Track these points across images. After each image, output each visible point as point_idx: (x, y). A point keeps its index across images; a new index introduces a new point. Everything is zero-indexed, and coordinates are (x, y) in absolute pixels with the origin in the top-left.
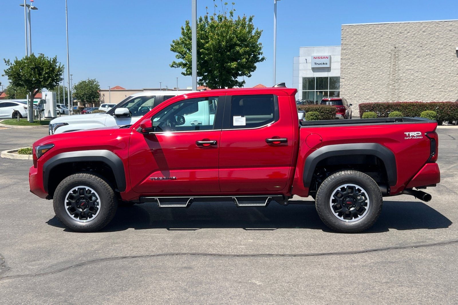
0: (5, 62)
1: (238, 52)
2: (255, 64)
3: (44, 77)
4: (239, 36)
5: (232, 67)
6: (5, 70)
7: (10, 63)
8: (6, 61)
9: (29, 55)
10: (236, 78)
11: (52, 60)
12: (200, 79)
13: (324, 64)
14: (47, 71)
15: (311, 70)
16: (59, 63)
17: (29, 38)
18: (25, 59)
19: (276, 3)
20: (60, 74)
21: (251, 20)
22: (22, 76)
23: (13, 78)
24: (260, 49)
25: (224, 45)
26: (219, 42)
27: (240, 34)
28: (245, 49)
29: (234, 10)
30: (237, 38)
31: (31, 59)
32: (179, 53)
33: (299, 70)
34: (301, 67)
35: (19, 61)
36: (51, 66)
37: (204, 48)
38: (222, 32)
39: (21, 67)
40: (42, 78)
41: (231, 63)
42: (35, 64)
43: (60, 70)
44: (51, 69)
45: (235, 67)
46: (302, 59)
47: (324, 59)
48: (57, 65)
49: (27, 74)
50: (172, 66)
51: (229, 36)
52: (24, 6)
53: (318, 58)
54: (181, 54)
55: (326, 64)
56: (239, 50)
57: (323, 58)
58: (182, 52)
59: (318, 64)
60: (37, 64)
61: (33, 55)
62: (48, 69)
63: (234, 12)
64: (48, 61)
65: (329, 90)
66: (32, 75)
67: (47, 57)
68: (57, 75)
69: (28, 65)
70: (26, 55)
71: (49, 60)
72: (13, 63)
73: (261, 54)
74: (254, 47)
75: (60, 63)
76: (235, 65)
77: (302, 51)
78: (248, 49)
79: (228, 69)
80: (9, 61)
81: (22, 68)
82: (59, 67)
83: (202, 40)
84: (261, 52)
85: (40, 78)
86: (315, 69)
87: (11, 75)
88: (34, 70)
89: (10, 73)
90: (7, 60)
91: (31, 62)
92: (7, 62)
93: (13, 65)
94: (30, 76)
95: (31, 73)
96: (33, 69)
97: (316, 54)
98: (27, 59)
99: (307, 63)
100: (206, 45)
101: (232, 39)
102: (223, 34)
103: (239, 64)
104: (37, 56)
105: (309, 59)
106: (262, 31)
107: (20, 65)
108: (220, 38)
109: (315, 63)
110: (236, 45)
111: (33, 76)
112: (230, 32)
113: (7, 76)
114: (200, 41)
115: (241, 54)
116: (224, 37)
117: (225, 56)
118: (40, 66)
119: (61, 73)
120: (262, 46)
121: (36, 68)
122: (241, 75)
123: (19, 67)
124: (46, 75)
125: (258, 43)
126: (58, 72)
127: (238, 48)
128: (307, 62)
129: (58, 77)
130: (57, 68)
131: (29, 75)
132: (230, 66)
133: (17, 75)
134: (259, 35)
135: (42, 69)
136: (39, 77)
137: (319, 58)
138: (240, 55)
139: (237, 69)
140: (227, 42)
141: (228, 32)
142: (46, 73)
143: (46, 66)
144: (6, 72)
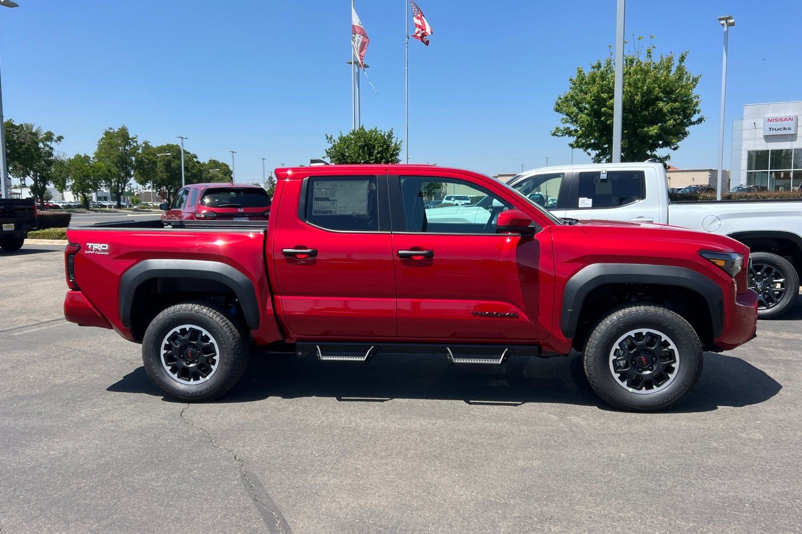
0: (327, 139)
1: (661, 110)
2: (687, 129)
3: (376, 158)
4: (662, 85)
5: (650, 134)
6: (326, 150)
7: (333, 140)
8: (327, 137)
9: (357, 129)
10: (653, 152)
11: (387, 134)
12: (597, 154)
13: (785, 129)
14: (380, 149)
15: (763, 140)
16: (395, 138)
17: (357, 107)
18: (352, 134)
19: (728, 30)
20: (397, 154)
21: (682, 59)
22: (348, 157)
23: (336, 160)
24: (697, 104)
25: (638, 100)
26: (631, 96)
27: (664, 81)
28: (673, 106)
29: (654, 47)
30: (660, 88)
31: (360, 134)
32: (567, 114)
33: (742, 140)
34: (745, 135)
35: (345, 138)
36: (385, 142)
37: (606, 106)
38: (636, 81)
39: (346, 145)
40: (373, 159)
41: (648, 128)
42: (364, 140)
43: (397, 148)
44: (385, 146)
45: (656, 133)
46: (747, 123)
47: (786, 121)
48: (392, 141)
49: (354, 155)
50: (554, 134)
51: (647, 86)
52: (351, 63)
53: (774, 120)
54: (570, 117)
55: (790, 129)
56: (662, 107)
57: (783, 119)
58: (572, 113)
59: (775, 130)
60: (367, 141)
61: (362, 128)
62: (381, 146)
63: (653, 50)
64: (382, 136)
65: (793, 169)
66: (360, 155)
67: (381, 131)
68: (392, 155)
69: (355, 143)
70: (353, 128)
71: (383, 134)
72: (337, 140)
73: (698, 113)
74: (687, 102)
75: (397, 138)
76: (655, 131)
77: (748, 110)
78: (678, 105)
79: (643, 137)
80: (331, 138)
81: (348, 146)
82: (396, 144)
83: (603, 93)
84: (697, 108)
85: (370, 160)
86: (768, 137)
87: (334, 157)
88: (364, 149)
89: (332, 154)
90: (329, 136)
91: (359, 137)
92: (330, 139)
93: (336, 143)
94: (358, 157)
95: (359, 153)
96: (362, 147)
97: (771, 115)
98: (354, 133)
99: (755, 128)
100: (610, 101)
101: (651, 91)
102: (637, 84)
103: (661, 128)
104: (367, 130)
105: (760, 122)
106: (701, 76)
107: (345, 143)
108: (632, 90)
109: (770, 128)
110: (658, 99)
111: (362, 157)
112: (648, 80)
113: (329, 157)
114: (601, 96)
115: (665, 113)
116: (638, 88)
117: (639, 117)
118: (371, 143)
119: (397, 152)
120: (699, 100)
121: (366, 145)
122: (662, 146)
123: (344, 146)
124: (379, 156)
125: (693, 96)
126: (394, 151)
127: (661, 104)
128: (757, 127)
129: (393, 158)
130: (393, 144)
131: (357, 155)
132: (647, 132)
133: (342, 156)
134: (695, 83)
135: (374, 147)
136: (369, 158)
137: (777, 120)
138: (665, 115)
139: (659, 137)
140: (642, 97)
141: (645, 81)
142: (378, 153)
143: (379, 143)
144: (327, 153)
